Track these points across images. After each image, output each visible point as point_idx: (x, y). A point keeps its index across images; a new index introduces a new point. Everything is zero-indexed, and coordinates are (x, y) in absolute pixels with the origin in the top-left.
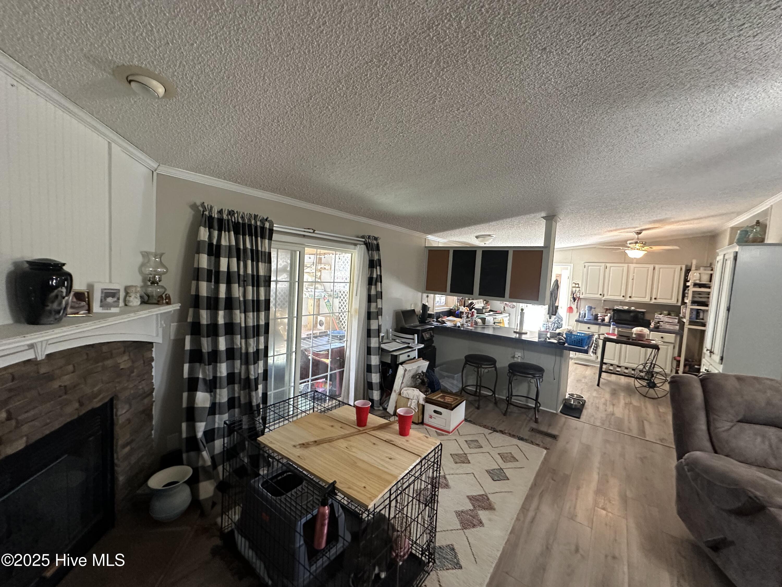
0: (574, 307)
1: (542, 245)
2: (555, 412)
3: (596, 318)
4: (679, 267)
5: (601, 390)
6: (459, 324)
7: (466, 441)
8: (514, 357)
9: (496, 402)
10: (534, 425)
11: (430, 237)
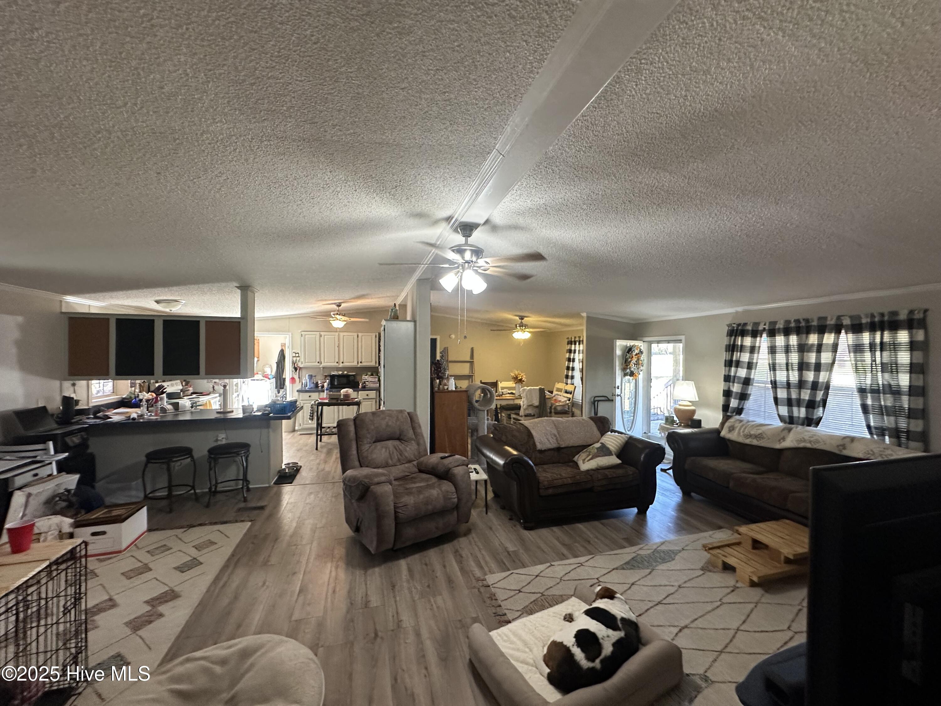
0: (296, 377)
1: (238, 315)
2: (267, 485)
3: (317, 385)
4: (374, 334)
5: (319, 453)
6: (134, 415)
7: (148, 552)
8: (217, 440)
9: (197, 498)
10: (242, 505)
11: (70, 299)
